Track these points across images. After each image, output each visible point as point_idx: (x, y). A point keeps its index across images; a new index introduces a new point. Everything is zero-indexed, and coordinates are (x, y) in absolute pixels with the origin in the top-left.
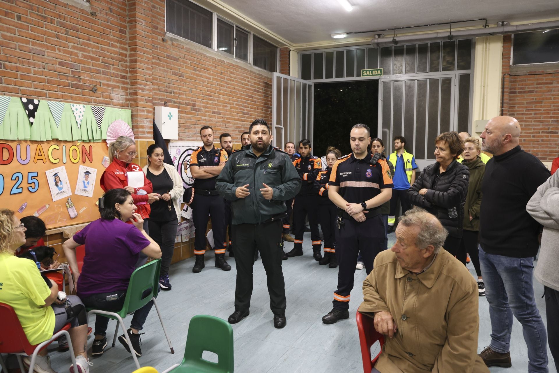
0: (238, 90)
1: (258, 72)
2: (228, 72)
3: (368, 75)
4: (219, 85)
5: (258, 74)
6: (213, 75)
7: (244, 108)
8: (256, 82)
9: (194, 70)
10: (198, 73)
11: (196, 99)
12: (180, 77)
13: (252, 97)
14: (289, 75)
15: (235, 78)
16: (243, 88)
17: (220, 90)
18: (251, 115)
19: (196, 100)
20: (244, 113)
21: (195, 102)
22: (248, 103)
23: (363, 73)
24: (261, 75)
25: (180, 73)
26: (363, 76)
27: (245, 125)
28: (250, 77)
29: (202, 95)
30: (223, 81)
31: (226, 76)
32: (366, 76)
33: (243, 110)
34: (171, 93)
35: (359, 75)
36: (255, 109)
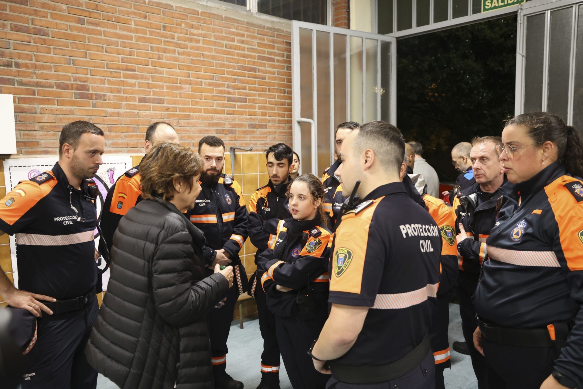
0: (214, 58)
1: (269, 25)
2: (183, 25)
3: (495, 7)
4: (158, 49)
5: (268, 28)
6: (137, 31)
7: (231, 90)
8: (266, 42)
9: (81, 21)
10: (90, 27)
11: (89, 76)
12: (34, 36)
13: (254, 70)
14: (349, 27)
15: (204, 36)
16: (228, 53)
17: (159, 58)
18: (253, 101)
19: (87, 78)
20: (229, 99)
21: (86, 81)
22: (241, 81)
23: (485, 5)
24: (278, 30)
25: (34, 28)
26: (485, 10)
27: (234, 120)
28: (246, 33)
29: (106, 69)
30: (168, 42)
31: (176, 32)
32: (491, 9)
33: (229, 93)
34: (9, 65)
35: (477, 10)
36: (263, 90)
